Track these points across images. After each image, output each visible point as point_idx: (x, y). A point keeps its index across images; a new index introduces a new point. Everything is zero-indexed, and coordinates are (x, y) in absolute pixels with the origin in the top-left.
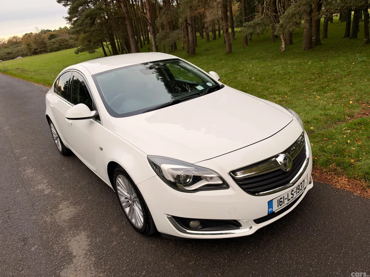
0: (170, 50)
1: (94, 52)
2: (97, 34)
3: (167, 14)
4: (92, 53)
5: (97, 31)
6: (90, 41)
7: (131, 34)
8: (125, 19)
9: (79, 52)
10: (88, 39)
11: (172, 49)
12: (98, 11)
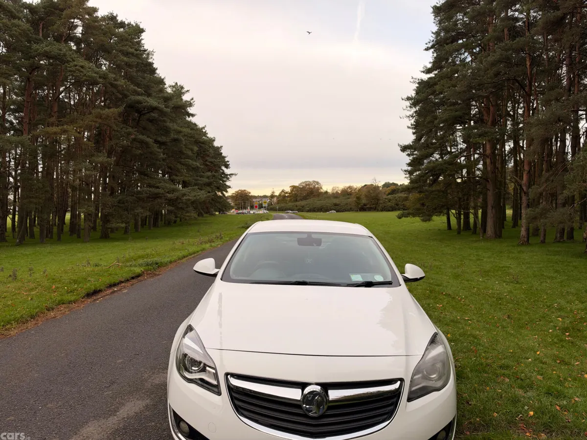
0: (556, 238)
1: (429, 220)
2: (436, 196)
3: (552, 181)
4: (426, 221)
5: (437, 192)
6: (423, 205)
7: (493, 202)
8: (488, 181)
9: (402, 217)
10: (421, 202)
11: (562, 236)
12: (446, 166)
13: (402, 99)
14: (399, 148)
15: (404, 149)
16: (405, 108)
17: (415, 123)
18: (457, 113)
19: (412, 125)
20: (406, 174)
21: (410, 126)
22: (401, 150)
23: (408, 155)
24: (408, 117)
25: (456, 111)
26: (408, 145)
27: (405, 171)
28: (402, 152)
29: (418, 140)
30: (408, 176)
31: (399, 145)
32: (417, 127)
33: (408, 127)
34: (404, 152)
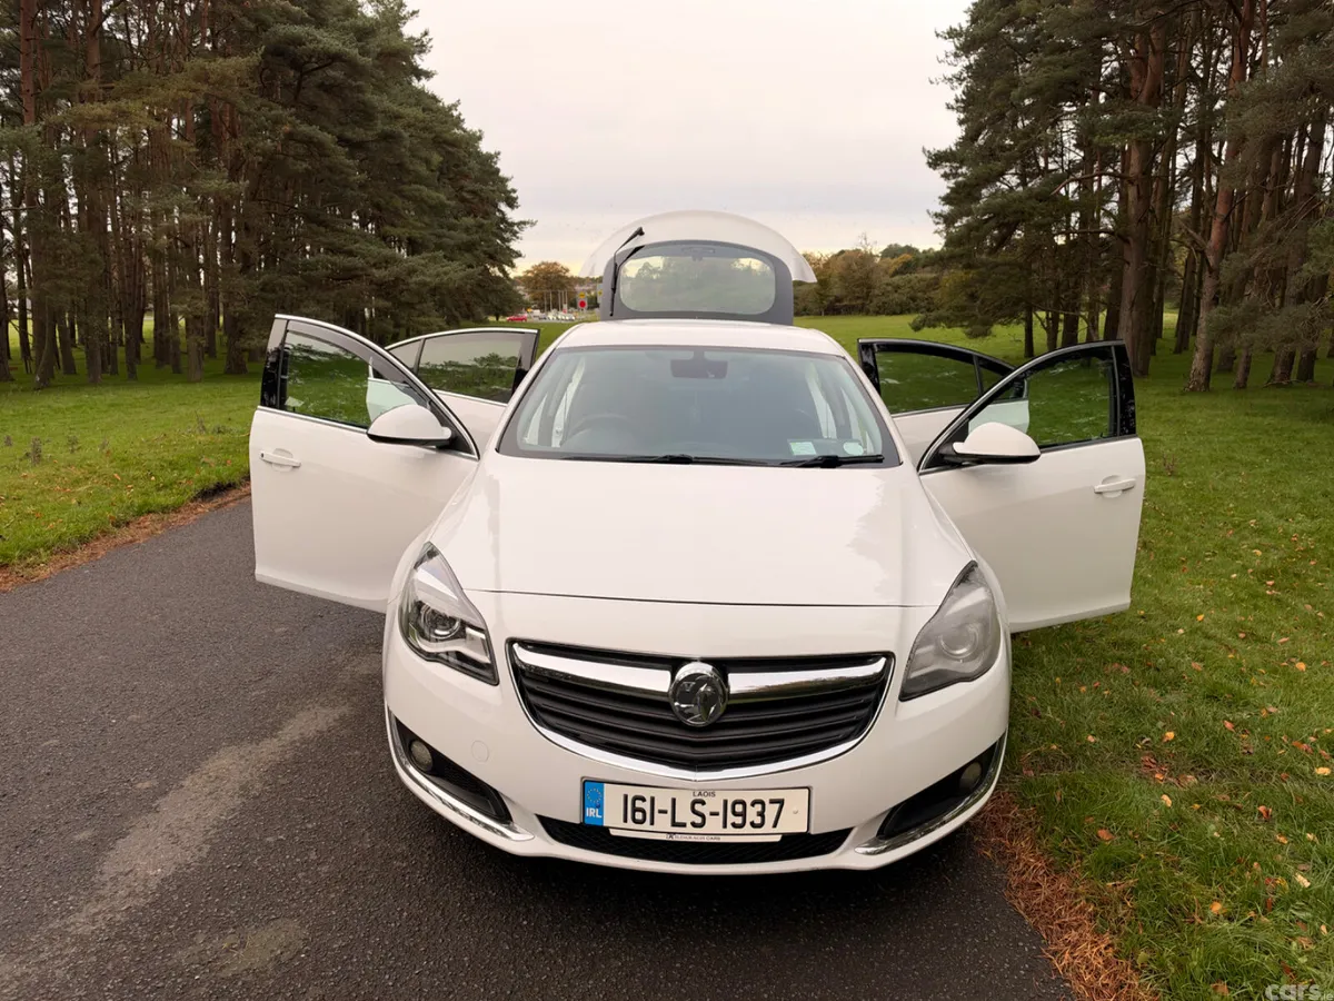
0: (1273, 376)
1: (985, 334)
2: (1005, 277)
3: (1280, 241)
4: (976, 336)
5: (1008, 267)
6: (973, 297)
7: (1134, 293)
8: (1127, 242)
9: (924, 325)
10: (969, 291)
11: (1286, 374)
12: (1033, 203)
13: (938, 35)
14: (925, 160)
15: (936, 160)
16: (942, 57)
17: (964, 97)
18: (1066, 71)
19: (957, 101)
20: (938, 223)
21: (953, 103)
22: (930, 165)
23: (946, 176)
24: (950, 79)
25: (1065, 67)
26: (945, 152)
27: (937, 215)
28: (931, 170)
29: (969, 138)
30: (942, 227)
31: (924, 150)
32: (971, 106)
33: (949, 107)
34: (935, 169)
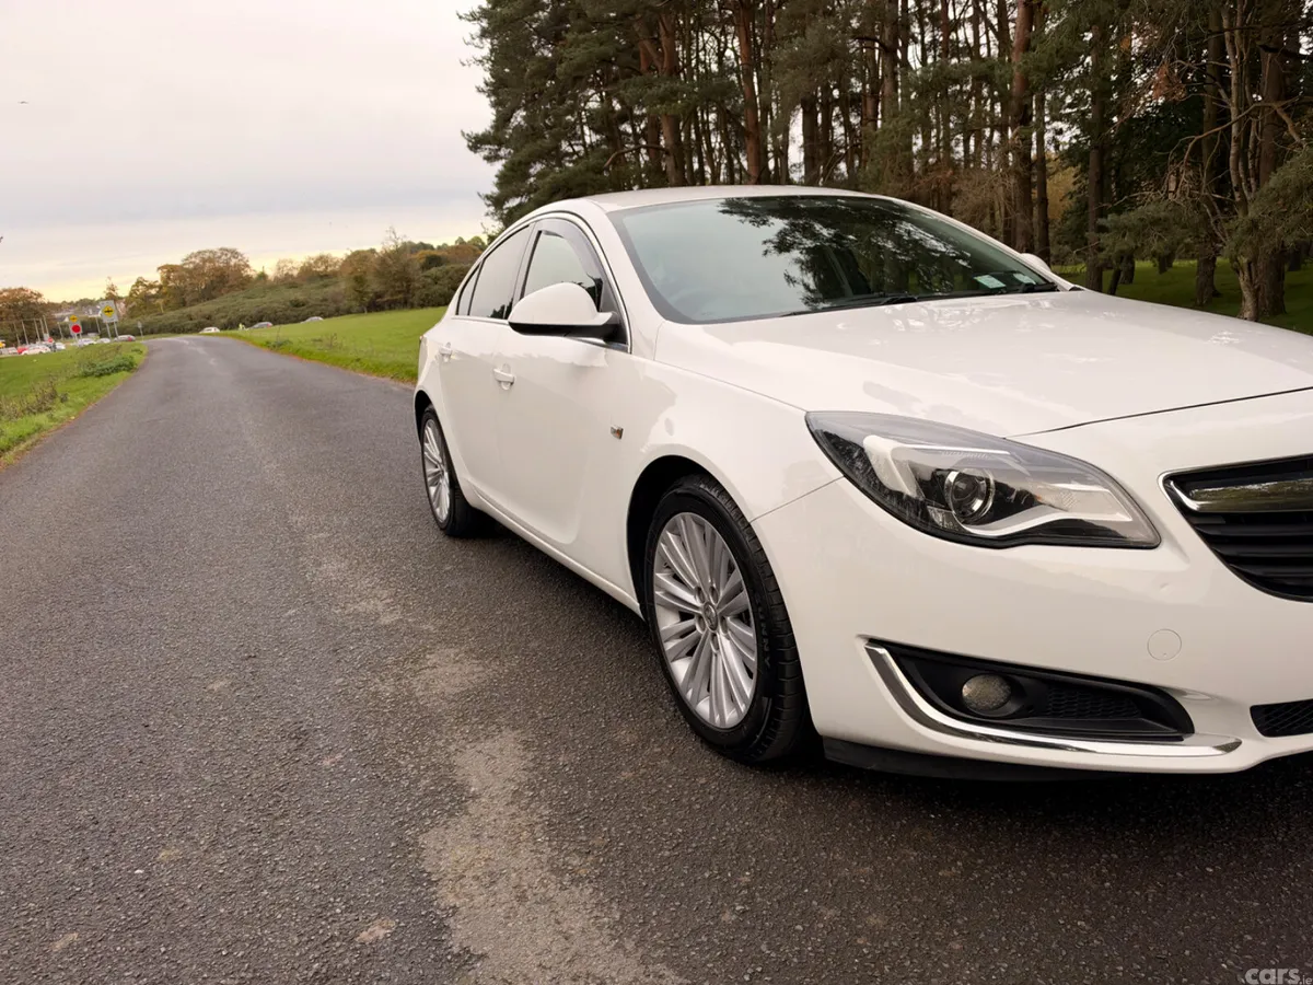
13: (460, 17)
14: (465, 143)
15: (476, 143)
16: (468, 39)
17: (493, 80)
19: (487, 84)
20: (489, 206)
21: (483, 86)
22: (471, 148)
23: (489, 159)
24: (480, 61)
26: (483, 135)
27: (488, 197)
28: (472, 153)
29: (502, 121)
30: (492, 209)
31: (463, 134)
32: (500, 89)
33: (480, 90)
34: (475, 152)
